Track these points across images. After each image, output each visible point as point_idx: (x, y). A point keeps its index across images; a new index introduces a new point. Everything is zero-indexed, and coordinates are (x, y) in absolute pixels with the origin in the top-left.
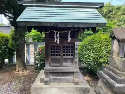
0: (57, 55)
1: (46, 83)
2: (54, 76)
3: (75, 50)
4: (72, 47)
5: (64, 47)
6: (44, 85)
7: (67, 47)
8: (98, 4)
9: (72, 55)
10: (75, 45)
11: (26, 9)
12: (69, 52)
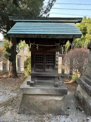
0: (41, 62)
1: (31, 85)
2: (38, 79)
3: (56, 59)
4: (53, 56)
5: (47, 56)
6: (30, 86)
7: (49, 56)
8: (77, 19)
9: (53, 63)
10: (56, 54)
11: (15, 24)
12: (51, 60)
